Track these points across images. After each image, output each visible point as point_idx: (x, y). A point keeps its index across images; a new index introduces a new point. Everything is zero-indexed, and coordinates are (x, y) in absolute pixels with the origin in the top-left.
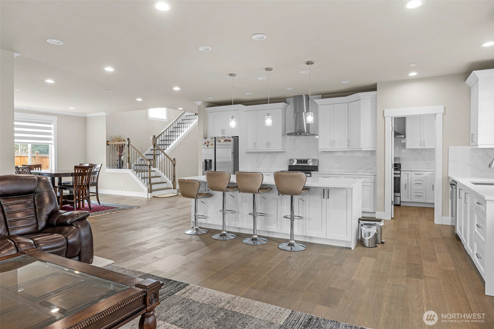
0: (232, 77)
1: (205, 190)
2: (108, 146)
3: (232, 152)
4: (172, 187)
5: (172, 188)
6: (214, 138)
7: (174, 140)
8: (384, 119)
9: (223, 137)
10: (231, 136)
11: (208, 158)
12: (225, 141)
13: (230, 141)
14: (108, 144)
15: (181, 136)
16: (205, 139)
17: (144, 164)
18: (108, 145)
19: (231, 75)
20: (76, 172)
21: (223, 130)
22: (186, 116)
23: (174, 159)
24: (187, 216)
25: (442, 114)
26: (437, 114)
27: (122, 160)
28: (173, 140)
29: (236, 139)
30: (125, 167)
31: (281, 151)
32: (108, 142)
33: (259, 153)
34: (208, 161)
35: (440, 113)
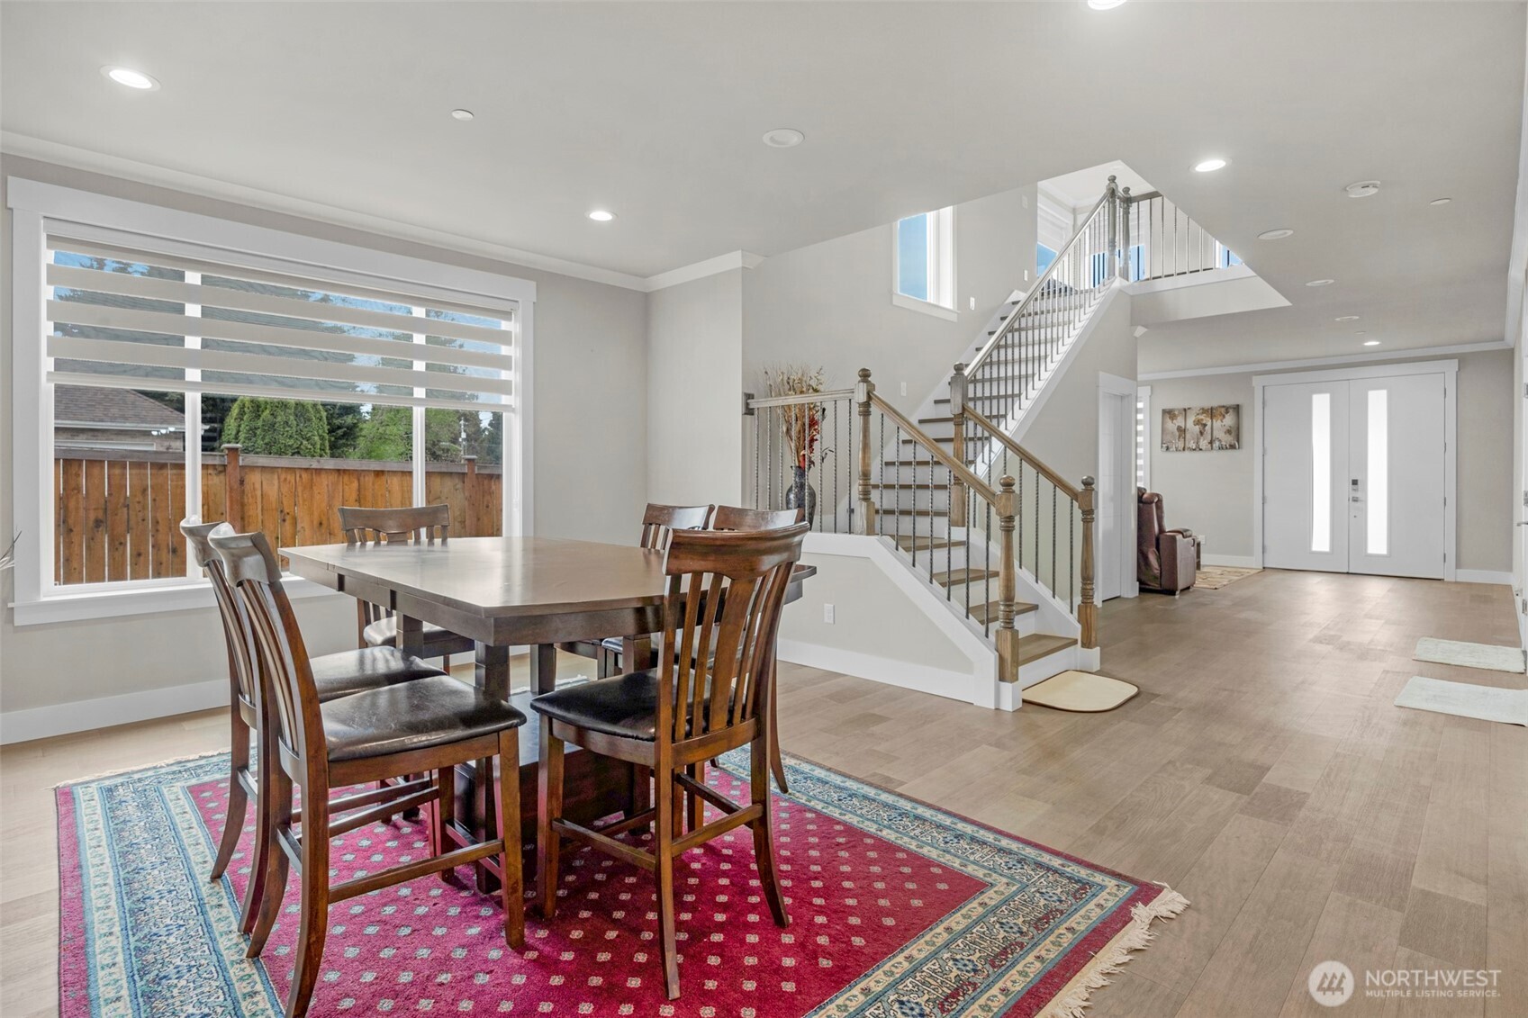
2: (749, 416)
4: (1076, 631)
5: (1075, 642)
14: (751, 407)
15: (1045, 375)
17: (894, 507)
18: (749, 411)
20: (685, 586)
23: (1088, 485)
27: (810, 488)
28: (1013, 396)
30: (828, 519)
32: (749, 396)
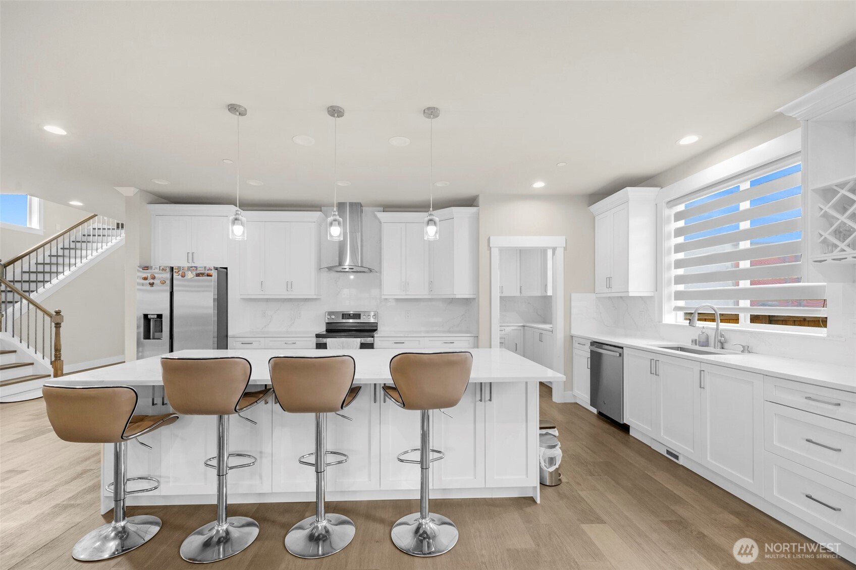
0: (234, 117)
1: (153, 404)
3: (214, 299)
5: (49, 377)
6: (168, 270)
7: (61, 273)
8: (489, 252)
9: (192, 267)
10: (212, 266)
11: (152, 311)
12: (198, 275)
13: (209, 275)
15: (79, 265)
16: (143, 270)
19: (233, 108)
21: (190, 255)
22: (94, 229)
23: (58, 313)
24: (88, 462)
25: (563, 249)
26: (557, 248)
28: (57, 273)
29: (223, 273)
31: (315, 297)
33: (267, 301)
34: (152, 317)
35: (561, 247)
